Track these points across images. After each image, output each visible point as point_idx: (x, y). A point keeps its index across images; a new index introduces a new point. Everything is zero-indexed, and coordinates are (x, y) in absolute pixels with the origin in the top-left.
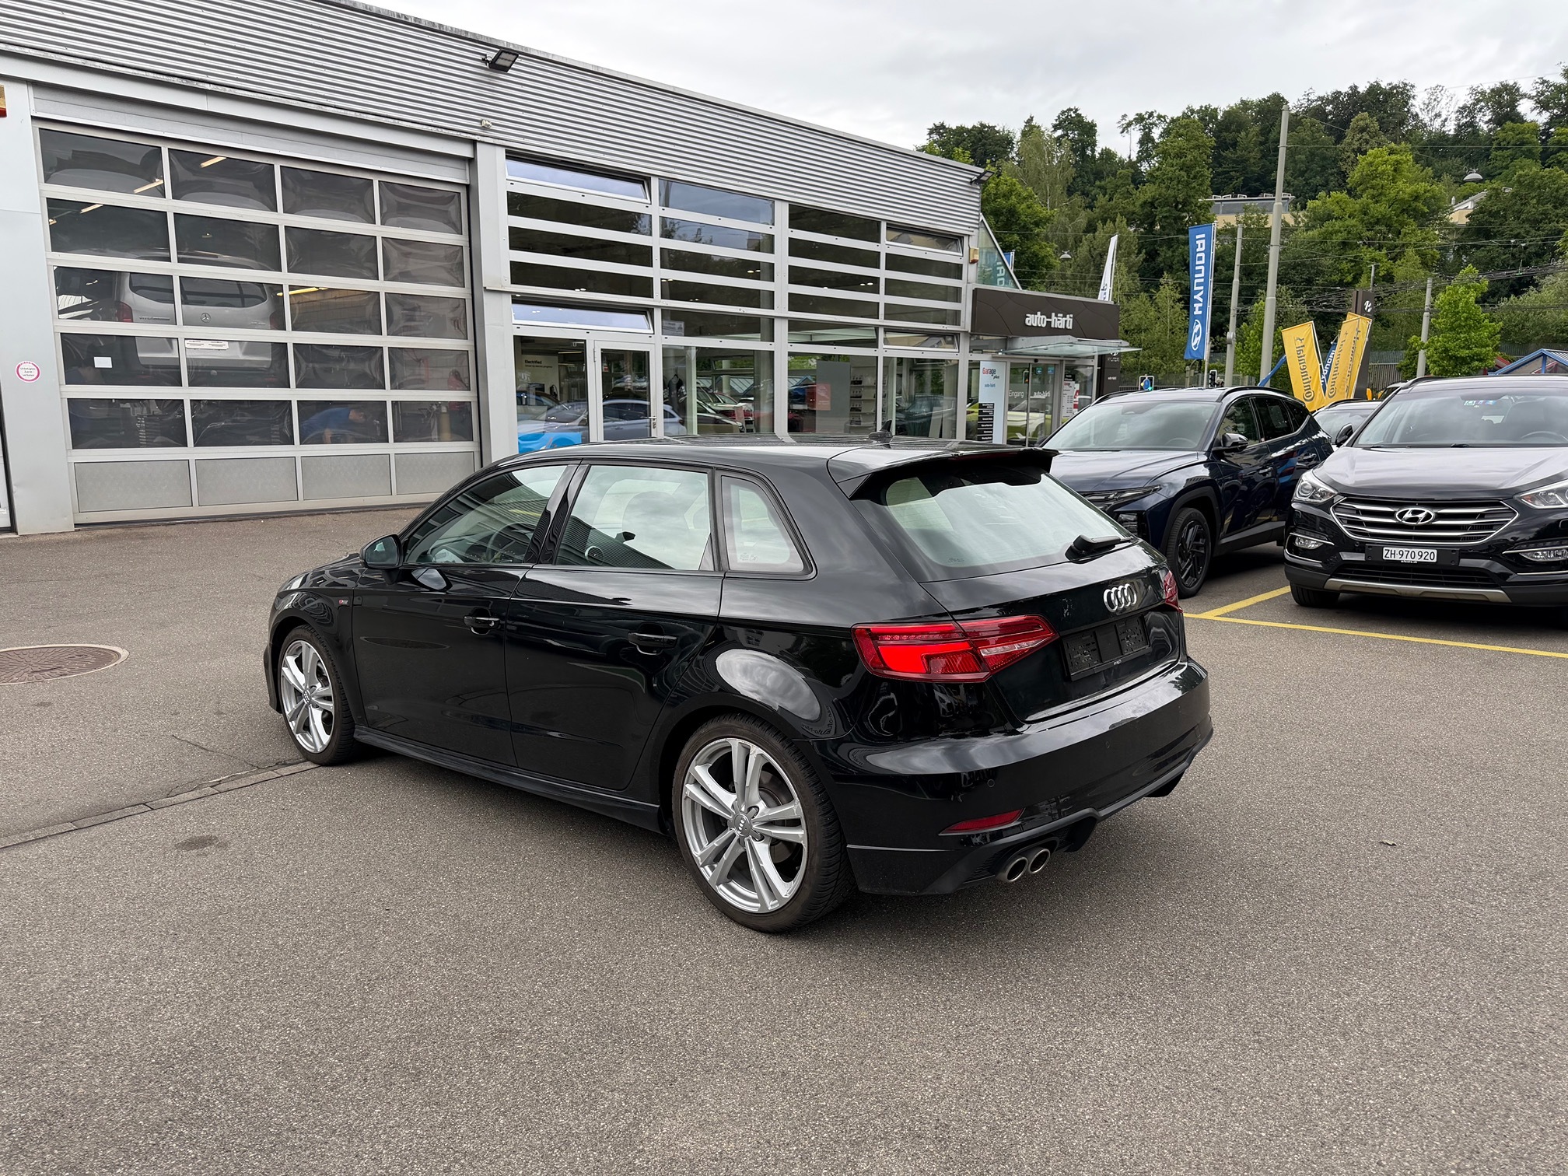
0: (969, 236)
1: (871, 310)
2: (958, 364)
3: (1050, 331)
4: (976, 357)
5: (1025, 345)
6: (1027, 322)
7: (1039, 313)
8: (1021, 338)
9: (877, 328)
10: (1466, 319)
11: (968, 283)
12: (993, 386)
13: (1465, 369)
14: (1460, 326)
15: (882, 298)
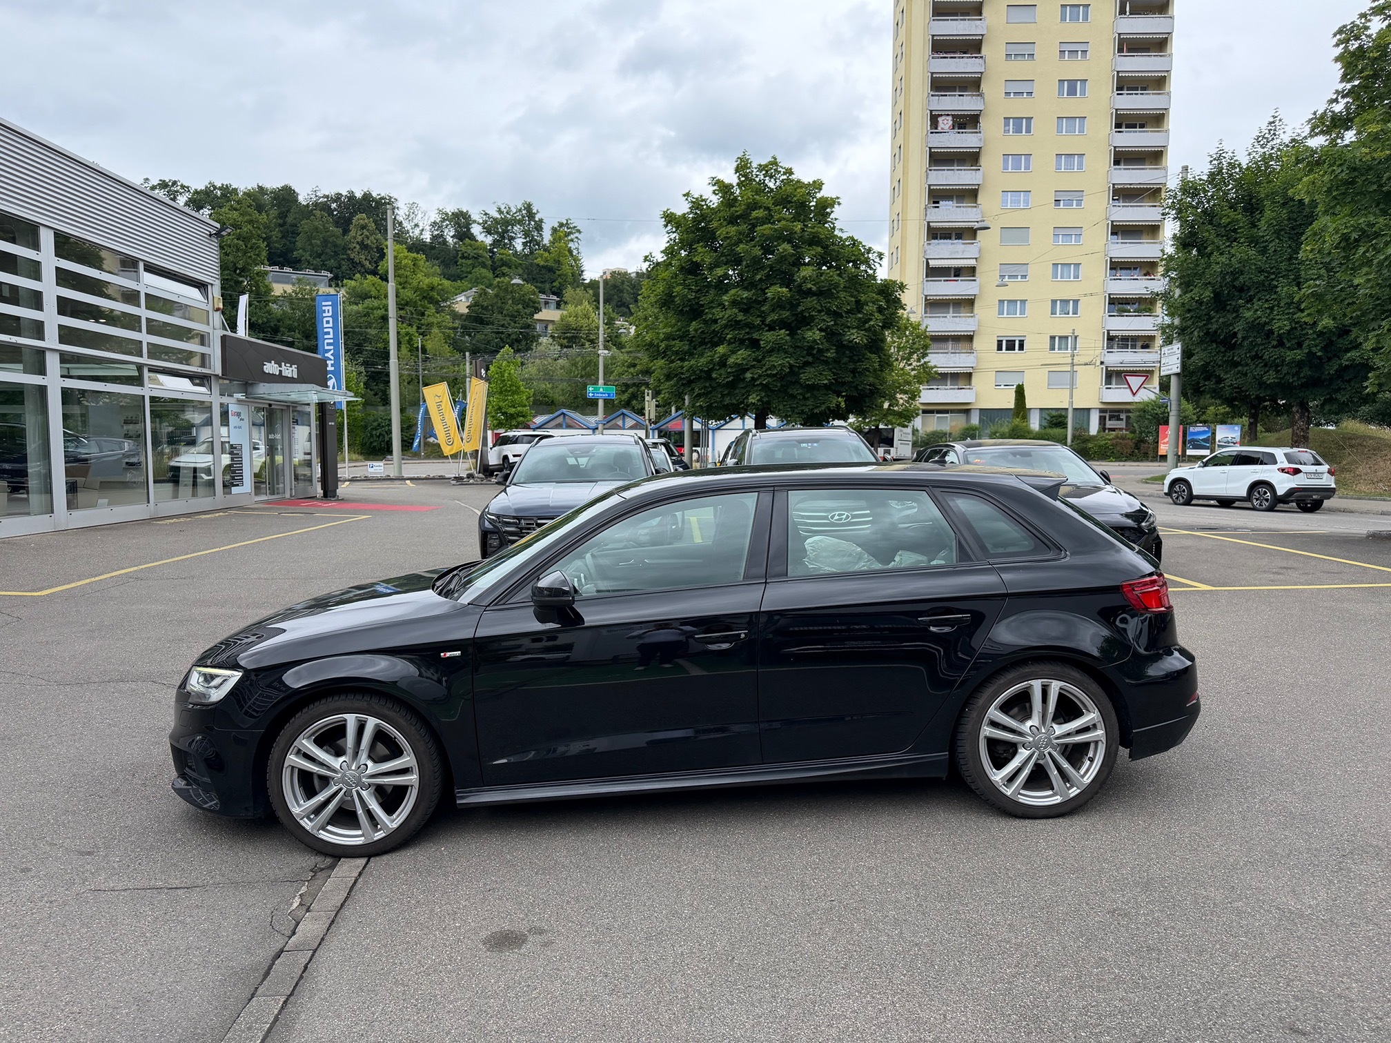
0: (212, 285)
1: (135, 347)
2: (211, 407)
3: (281, 379)
4: (225, 400)
5: (264, 389)
6: (265, 370)
7: (273, 362)
8: (262, 384)
9: (140, 367)
10: (511, 386)
11: (214, 329)
12: (240, 427)
13: (514, 423)
14: (506, 390)
15: (144, 337)
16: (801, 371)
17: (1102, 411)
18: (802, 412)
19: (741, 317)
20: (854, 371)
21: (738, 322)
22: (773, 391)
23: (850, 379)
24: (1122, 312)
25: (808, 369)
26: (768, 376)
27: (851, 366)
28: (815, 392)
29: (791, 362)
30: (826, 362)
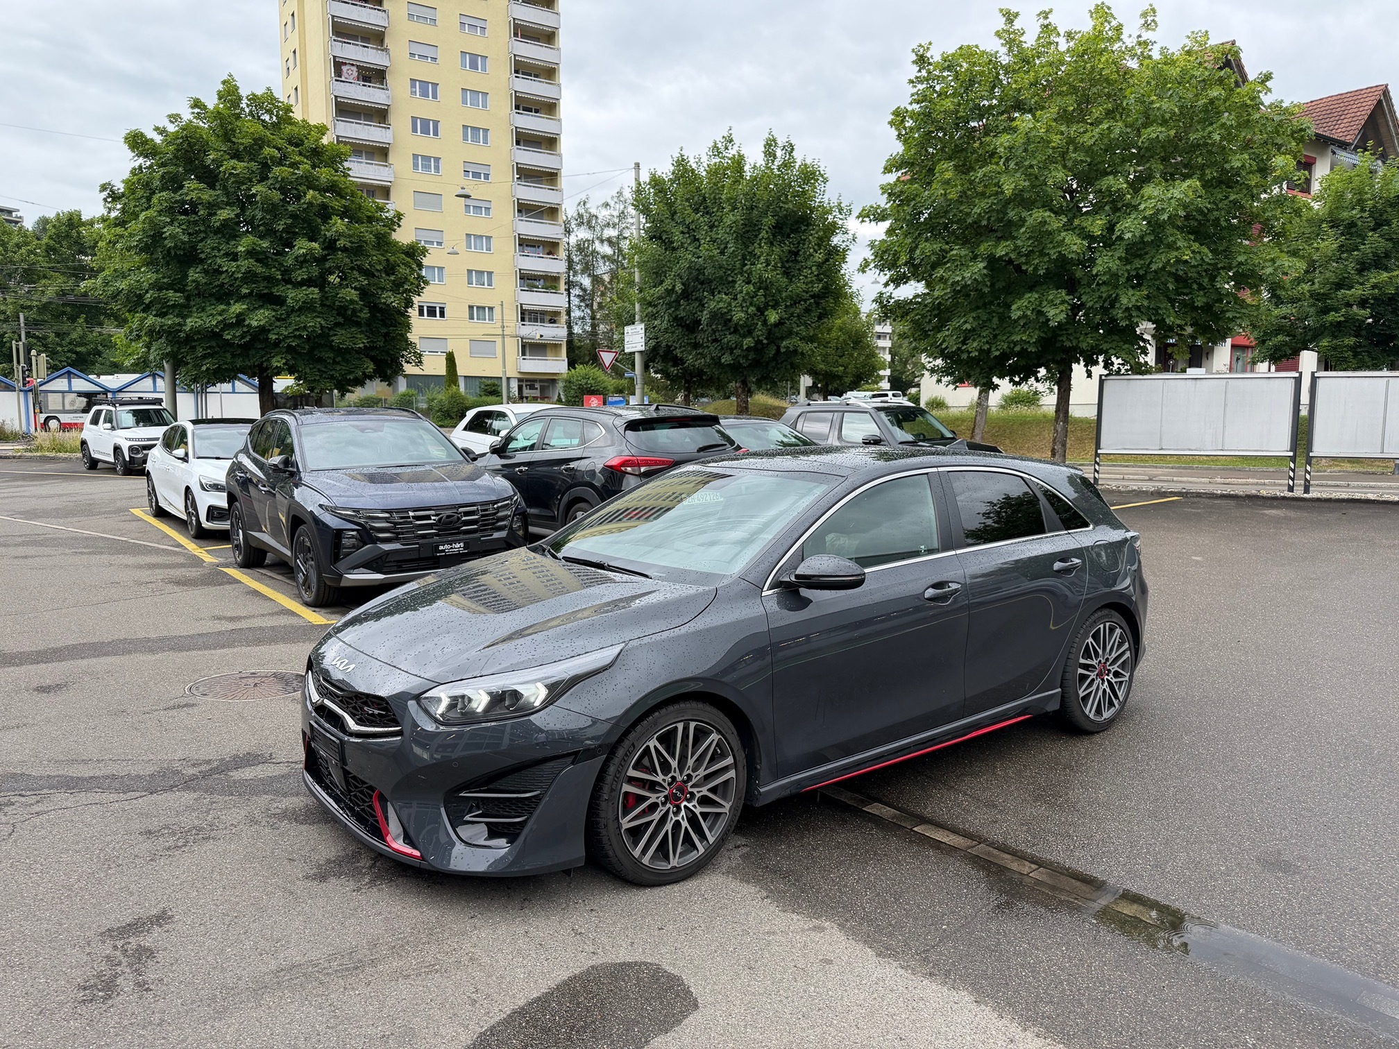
16: (331, 333)
17: (520, 380)
18: (332, 377)
19: (260, 269)
20: (386, 335)
21: (255, 275)
22: (299, 354)
23: (382, 344)
24: (531, 288)
25: (340, 331)
26: (295, 336)
27: (384, 331)
28: (347, 356)
29: (323, 322)
30: (358, 324)
